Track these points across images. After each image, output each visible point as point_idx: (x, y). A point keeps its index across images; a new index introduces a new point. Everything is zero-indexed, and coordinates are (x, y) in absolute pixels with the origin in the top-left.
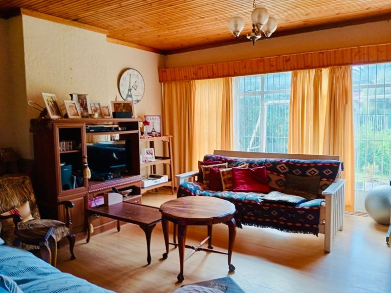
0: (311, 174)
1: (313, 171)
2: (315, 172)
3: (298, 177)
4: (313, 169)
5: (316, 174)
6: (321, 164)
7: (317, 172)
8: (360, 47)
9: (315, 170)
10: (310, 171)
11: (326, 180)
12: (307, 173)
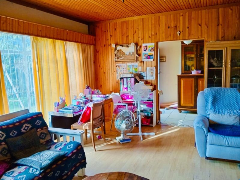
0: (25, 130)
1: (26, 126)
2: (28, 127)
3: (15, 138)
4: (25, 125)
5: (29, 128)
6: (30, 118)
7: (30, 126)
8: (8, 17)
9: (28, 125)
10: (24, 127)
11: (40, 129)
12: (23, 131)
